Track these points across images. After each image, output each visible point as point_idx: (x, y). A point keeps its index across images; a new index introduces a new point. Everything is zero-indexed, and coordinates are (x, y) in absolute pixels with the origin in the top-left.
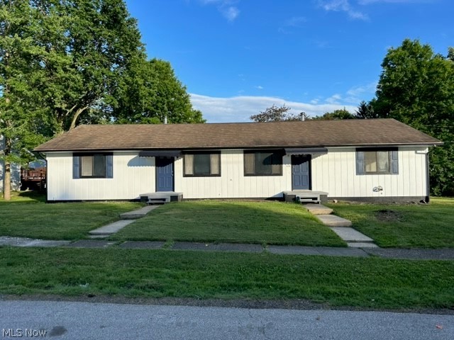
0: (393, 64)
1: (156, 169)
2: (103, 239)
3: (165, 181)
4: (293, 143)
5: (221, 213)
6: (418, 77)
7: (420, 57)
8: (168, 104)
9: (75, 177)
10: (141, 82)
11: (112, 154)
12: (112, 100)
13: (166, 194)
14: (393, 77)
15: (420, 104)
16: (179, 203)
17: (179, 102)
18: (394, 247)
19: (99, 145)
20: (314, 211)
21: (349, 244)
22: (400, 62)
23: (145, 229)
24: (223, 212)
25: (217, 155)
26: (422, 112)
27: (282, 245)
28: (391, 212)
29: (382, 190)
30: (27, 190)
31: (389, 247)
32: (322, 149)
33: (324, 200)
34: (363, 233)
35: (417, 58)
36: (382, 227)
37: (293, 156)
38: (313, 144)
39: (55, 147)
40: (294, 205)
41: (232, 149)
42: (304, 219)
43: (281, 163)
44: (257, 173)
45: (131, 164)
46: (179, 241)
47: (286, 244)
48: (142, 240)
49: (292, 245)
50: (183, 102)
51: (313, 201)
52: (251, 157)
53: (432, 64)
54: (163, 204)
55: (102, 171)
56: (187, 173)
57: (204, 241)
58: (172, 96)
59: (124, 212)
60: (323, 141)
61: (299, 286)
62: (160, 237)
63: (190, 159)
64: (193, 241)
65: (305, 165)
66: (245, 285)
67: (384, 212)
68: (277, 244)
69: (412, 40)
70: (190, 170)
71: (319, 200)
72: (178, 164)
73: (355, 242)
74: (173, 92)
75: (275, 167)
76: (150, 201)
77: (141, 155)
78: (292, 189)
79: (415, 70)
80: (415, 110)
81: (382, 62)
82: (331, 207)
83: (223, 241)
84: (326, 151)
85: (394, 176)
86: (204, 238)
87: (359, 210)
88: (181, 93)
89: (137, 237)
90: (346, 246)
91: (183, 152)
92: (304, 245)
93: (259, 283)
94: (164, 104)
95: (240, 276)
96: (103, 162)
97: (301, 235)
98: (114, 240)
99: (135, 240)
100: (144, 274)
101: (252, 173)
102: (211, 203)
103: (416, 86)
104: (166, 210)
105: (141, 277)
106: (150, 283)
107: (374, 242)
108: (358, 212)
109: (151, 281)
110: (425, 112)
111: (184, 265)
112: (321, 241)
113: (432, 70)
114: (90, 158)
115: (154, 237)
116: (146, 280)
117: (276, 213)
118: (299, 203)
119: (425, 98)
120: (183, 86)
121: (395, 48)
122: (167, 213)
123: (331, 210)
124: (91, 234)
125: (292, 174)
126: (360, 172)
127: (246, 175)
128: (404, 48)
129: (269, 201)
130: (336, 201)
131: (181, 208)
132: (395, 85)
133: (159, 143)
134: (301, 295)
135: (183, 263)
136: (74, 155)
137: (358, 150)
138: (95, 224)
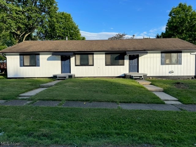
0: (174, 15)
1: (61, 62)
2: (25, 99)
3: (66, 68)
4: (130, 49)
5: (93, 84)
6: (186, 21)
7: (186, 11)
8: (70, 34)
9: (21, 66)
10: (55, 20)
11: (39, 54)
12: (42, 29)
13: (66, 75)
14: (174, 20)
15: (186, 34)
16: (73, 79)
17: (75, 32)
18: (191, 104)
19: (32, 49)
20: (142, 83)
21: (166, 102)
22: (177, 13)
23: (51, 93)
24: (95, 84)
25: (92, 55)
26: (187, 37)
27: (127, 103)
28: (182, 83)
29: (173, 72)
30: (3, 73)
31: (188, 104)
32: (145, 51)
33: (145, 77)
34: (170, 95)
35: (185, 12)
36: (180, 92)
37: (130, 56)
38: (141, 49)
39: (10, 50)
40: (131, 80)
41: (100, 52)
42: (138, 88)
43: (124, 59)
44: (112, 64)
45: (48, 59)
46: (69, 100)
47: (130, 102)
48: (48, 100)
49: (134, 103)
50: (77, 33)
51: (140, 78)
52: (109, 56)
53: (192, 14)
54: (65, 79)
55: (35, 63)
56: (77, 64)
57: (84, 101)
58: (72, 30)
59: (43, 84)
60: (145, 48)
61: (144, 134)
62: (58, 98)
63: (78, 57)
64: (77, 100)
65: (136, 60)
66: (108, 133)
67: (178, 83)
68: (125, 102)
69: (183, 3)
70: (78, 63)
71: (143, 77)
72: (73, 59)
73: (168, 100)
74: (72, 28)
75: (121, 61)
76: (58, 78)
77: (53, 55)
78: (129, 72)
79: (184, 18)
80: (184, 36)
81: (169, 14)
82: (150, 81)
83: (94, 101)
84: (147, 53)
85: (179, 66)
86: (84, 99)
87: (165, 83)
88: (76, 28)
89: (45, 98)
90: (164, 103)
91: (75, 53)
92: (140, 103)
93: (117, 131)
94: (68, 33)
95: (105, 126)
96: (35, 59)
97: (138, 97)
98: (32, 100)
99: (43, 100)
100: (42, 125)
101: (109, 64)
102: (89, 79)
103: (185, 25)
104: (65, 83)
105: (40, 128)
106: (44, 132)
107: (179, 101)
108: (165, 84)
109: (45, 130)
110: (188, 37)
111: (69, 118)
112: (149, 100)
113: (192, 18)
114: (28, 57)
115: (55, 99)
116: (42, 129)
117: (122, 84)
118: (133, 79)
119: (188, 31)
120: (77, 25)
121: (175, 7)
122: (65, 84)
123: (150, 83)
124: (20, 96)
125: (129, 65)
126: (163, 63)
127: (106, 65)
128: (179, 7)
129: (118, 78)
130: (151, 78)
131: (73, 82)
132: (175, 25)
133: (62, 49)
134: (146, 141)
135: (69, 116)
136: (20, 55)
137: (162, 53)
138: (24, 90)
